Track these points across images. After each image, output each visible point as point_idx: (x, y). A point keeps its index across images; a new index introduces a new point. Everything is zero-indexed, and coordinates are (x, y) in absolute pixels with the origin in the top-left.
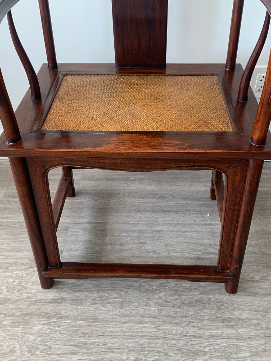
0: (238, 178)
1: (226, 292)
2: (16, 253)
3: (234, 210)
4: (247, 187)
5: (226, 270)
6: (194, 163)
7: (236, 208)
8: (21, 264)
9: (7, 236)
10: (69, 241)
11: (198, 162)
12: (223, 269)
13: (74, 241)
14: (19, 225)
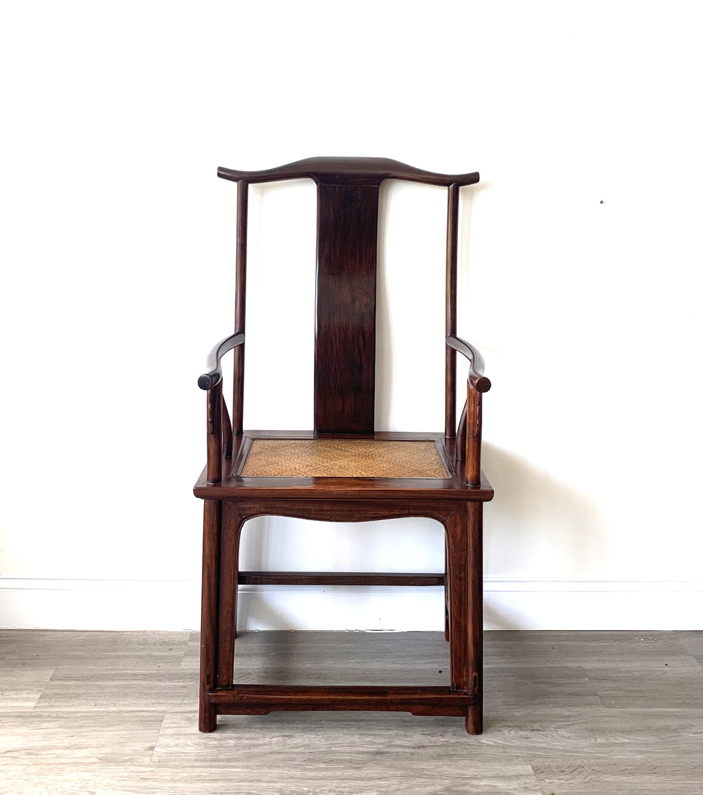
0: (459, 530)
1: (467, 734)
2: (77, 751)
3: (460, 579)
4: (470, 542)
5: (463, 689)
6: (408, 509)
7: (463, 575)
8: (84, 764)
9: (59, 730)
10: (163, 735)
11: (413, 509)
12: (458, 687)
13: (172, 735)
14: (79, 715)
